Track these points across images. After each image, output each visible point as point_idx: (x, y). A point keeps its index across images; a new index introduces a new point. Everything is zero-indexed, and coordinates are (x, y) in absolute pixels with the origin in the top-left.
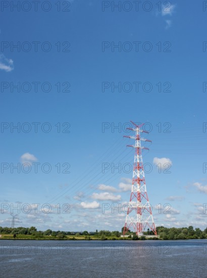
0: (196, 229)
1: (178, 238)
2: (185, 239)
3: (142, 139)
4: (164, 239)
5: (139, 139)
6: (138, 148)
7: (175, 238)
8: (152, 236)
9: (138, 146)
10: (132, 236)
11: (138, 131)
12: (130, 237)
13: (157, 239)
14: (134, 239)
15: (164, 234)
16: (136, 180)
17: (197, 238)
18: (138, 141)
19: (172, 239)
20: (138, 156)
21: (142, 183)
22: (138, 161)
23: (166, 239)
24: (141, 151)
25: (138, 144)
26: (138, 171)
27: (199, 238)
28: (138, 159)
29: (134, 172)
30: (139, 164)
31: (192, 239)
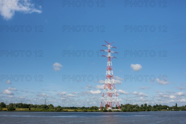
0: (149, 105)
1: (132, 110)
2: (137, 111)
3: (112, 52)
4: (124, 111)
5: (110, 52)
6: (110, 57)
7: (131, 110)
8: (116, 110)
9: (109, 56)
10: (103, 109)
11: (109, 47)
12: (102, 110)
13: (119, 111)
14: (104, 111)
15: (124, 108)
16: (108, 77)
17: (145, 111)
18: (109, 53)
19: (129, 111)
20: (109, 62)
21: (112, 78)
22: (109, 65)
23: (125, 111)
24: (111, 59)
25: (109, 55)
26: (109, 71)
27: (146, 110)
28: (109, 63)
29: (107, 71)
30: (110, 67)
31: (142, 111)
